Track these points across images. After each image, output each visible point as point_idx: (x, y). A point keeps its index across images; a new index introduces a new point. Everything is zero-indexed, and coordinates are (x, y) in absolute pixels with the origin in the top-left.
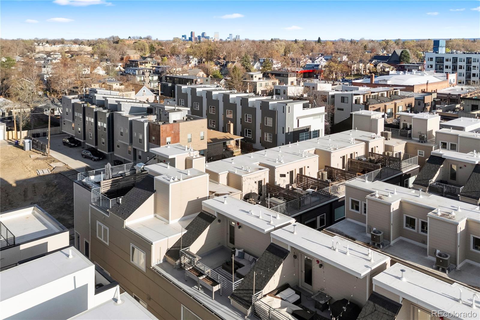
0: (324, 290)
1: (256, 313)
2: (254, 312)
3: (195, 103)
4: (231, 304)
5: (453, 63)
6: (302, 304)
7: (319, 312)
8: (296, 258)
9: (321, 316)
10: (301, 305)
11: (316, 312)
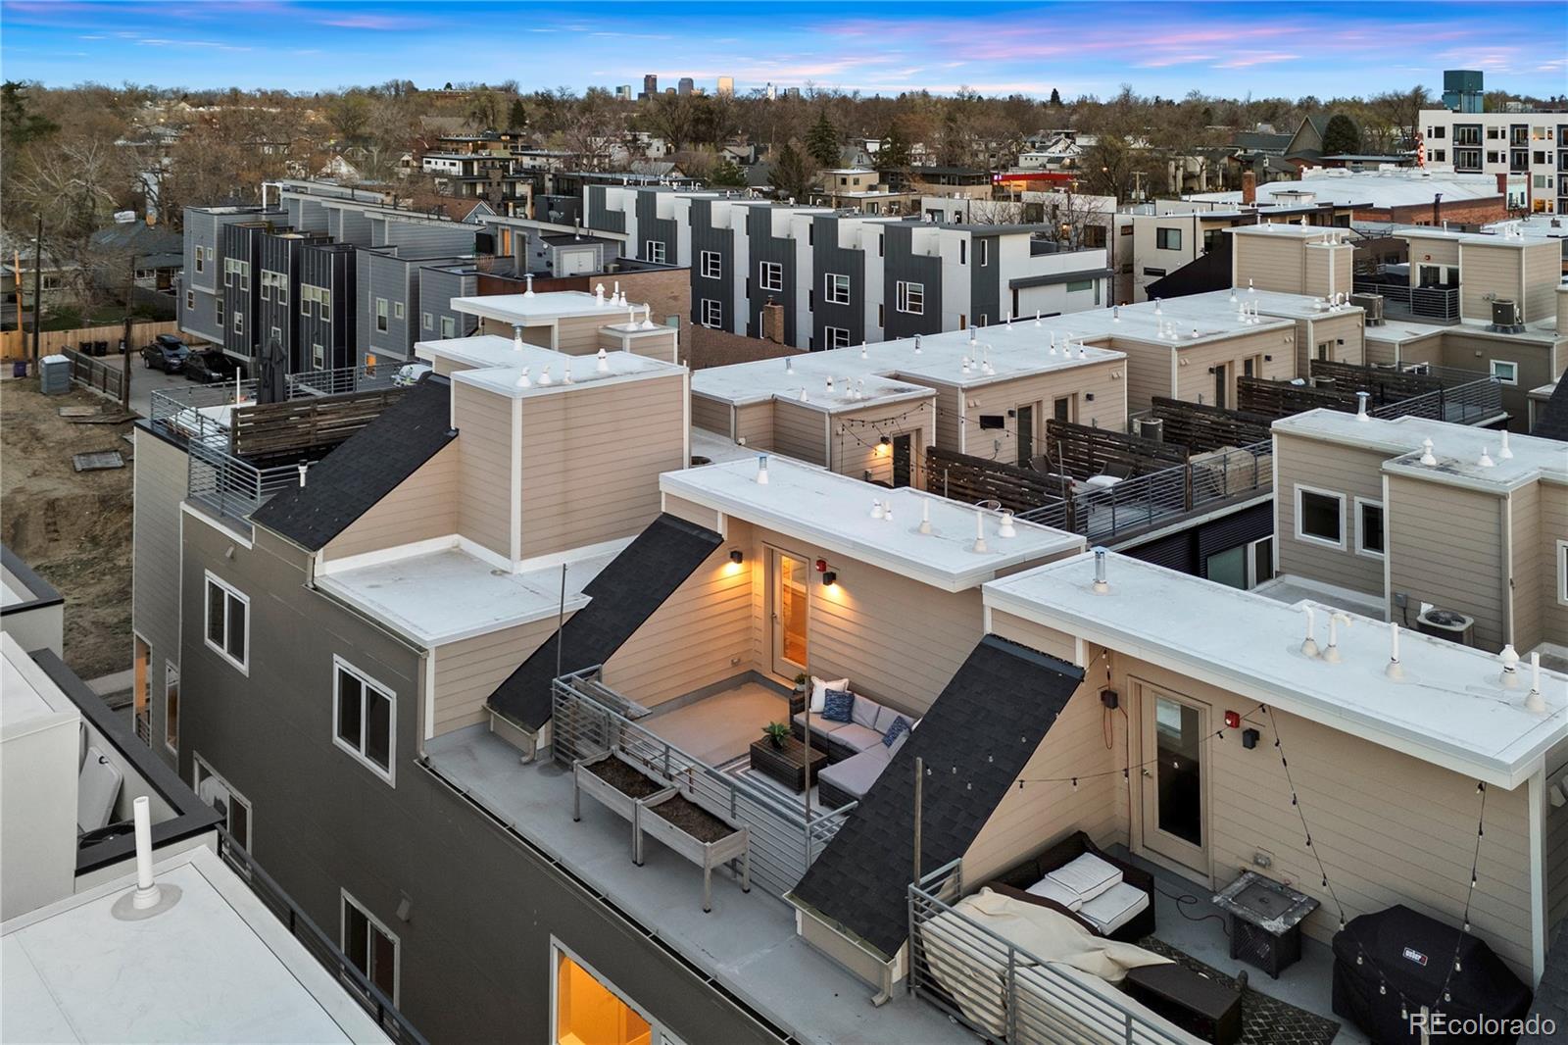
0: (1267, 865)
1: (931, 980)
2: (917, 972)
3: (651, 244)
4: (799, 932)
5: (1512, 144)
6: (1161, 935)
7: (1259, 981)
8: (1115, 705)
9: (1275, 1001)
10: (1158, 942)
11: (1244, 977)
